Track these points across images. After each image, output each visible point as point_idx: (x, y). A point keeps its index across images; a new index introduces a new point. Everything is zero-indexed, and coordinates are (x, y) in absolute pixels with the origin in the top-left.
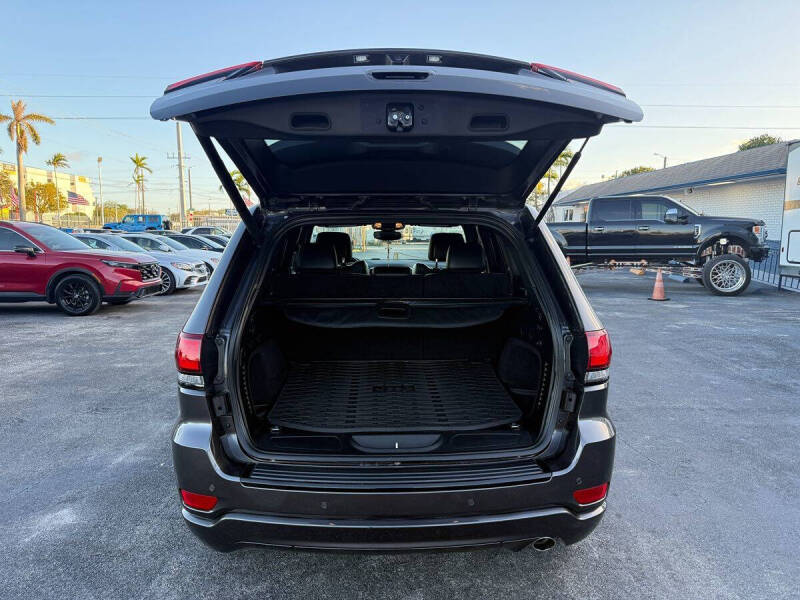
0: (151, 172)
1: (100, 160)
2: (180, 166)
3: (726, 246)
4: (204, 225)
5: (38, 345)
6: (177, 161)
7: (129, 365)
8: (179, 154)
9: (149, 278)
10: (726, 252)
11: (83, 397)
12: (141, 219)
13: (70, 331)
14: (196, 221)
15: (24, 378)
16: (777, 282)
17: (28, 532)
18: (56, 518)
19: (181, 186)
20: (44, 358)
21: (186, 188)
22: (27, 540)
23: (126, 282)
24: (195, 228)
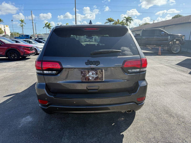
0: (25, 24)
1: (12, 21)
2: (33, 22)
3: (175, 41)
4: (40, 37)
5: (5, 69)
6: (32, 21)
7: (32, 74)
8: (32, 19)
9: (32, 50)
10: (175, 43)
11: (23, 83)
12: (24, 36)
13: (13, 65)
14: (38, 36)
15: (4, 78)
16: (186, 50)
17: (20, 124)
18: (26, 119)
19: (33, 27)
20: (8, 72)
21: (34, 28)
22: (20, 126)
23: (26, 52)
24: (38, 38)
